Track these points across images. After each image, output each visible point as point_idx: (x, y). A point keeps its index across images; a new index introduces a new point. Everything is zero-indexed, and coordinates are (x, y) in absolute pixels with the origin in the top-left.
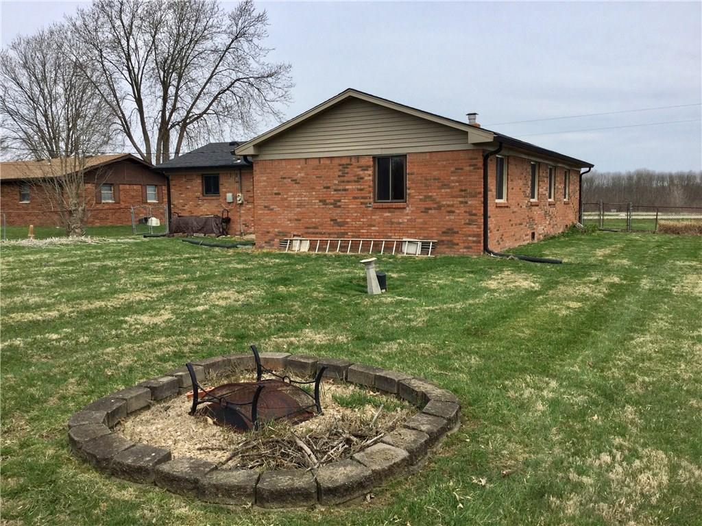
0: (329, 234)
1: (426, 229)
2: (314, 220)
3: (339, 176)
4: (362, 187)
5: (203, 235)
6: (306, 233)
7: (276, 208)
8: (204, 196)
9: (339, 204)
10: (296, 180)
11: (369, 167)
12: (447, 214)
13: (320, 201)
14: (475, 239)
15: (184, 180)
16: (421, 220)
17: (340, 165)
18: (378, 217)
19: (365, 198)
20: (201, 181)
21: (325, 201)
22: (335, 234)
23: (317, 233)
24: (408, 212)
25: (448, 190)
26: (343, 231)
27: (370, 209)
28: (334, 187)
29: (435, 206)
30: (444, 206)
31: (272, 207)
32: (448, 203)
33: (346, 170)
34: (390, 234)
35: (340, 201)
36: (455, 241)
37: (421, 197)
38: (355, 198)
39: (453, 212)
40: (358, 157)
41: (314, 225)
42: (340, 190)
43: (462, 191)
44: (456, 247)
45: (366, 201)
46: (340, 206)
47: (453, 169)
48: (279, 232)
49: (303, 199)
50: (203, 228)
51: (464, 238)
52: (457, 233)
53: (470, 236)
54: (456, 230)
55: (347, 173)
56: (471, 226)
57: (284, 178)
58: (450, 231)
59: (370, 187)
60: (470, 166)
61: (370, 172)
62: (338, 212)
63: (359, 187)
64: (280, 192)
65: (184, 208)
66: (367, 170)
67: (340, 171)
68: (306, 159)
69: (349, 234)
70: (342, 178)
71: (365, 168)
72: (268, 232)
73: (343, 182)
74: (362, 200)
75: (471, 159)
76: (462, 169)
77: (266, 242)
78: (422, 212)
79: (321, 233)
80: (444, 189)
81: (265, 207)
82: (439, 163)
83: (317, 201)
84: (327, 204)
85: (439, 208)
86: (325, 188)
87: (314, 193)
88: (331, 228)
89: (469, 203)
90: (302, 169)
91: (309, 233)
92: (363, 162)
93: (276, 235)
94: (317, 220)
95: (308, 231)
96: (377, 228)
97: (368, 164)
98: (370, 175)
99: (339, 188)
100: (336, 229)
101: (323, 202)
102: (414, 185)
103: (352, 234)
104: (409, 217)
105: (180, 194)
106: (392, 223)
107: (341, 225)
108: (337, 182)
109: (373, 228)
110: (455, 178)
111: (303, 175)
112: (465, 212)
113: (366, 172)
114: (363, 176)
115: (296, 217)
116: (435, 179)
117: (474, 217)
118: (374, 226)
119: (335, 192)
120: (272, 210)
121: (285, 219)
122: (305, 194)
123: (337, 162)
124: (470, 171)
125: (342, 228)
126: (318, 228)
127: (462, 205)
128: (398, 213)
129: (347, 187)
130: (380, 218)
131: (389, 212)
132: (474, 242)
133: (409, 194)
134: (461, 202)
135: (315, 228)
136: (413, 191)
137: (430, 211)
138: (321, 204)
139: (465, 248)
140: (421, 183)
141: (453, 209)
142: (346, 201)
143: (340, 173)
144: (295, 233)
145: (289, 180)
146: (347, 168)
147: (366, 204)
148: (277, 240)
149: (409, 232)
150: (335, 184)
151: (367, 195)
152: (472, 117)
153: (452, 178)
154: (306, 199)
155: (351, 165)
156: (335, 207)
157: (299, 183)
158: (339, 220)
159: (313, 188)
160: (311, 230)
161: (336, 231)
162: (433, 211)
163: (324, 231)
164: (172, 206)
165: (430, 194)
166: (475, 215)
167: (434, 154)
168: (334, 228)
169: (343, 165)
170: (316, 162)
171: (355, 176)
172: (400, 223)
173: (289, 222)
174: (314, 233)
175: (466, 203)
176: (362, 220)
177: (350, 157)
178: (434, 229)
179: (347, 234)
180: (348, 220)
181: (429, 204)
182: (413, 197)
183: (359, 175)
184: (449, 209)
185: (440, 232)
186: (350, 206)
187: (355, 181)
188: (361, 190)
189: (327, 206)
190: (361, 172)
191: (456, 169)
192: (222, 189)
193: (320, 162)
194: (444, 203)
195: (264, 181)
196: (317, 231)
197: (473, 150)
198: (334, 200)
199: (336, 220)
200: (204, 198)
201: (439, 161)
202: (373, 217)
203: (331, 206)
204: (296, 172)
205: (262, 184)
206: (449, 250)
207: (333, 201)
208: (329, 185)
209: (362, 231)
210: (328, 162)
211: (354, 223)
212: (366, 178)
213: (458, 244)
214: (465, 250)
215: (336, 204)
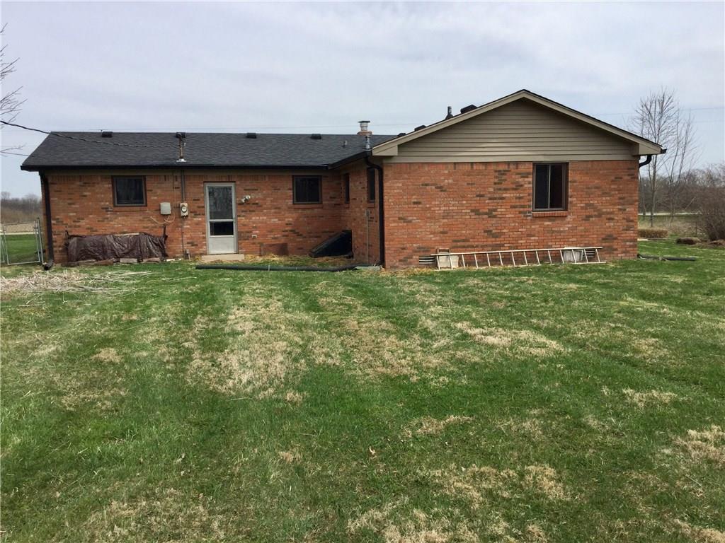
0: (482, 247)
1: (587, 236)
2: (464, 232)
3: (495, 184)
4: (521, 195)
5: (135, 260)
6: (454, 247)
7: (415, 220)
8: (115, 206)
9: (494, 213)
10: (441, 187)
11: (529, 174)
12: (607, 221)
13: (472, 211)
14: (632, 243)
15: (78, 183)
16: (582, 228)
17: (496, 171)
18: (537, 226)
19: (523, 207)
20: (110, 186)
21: (478, 210)
22: (490, 246)
23: (468, 247)
24: (570, 221)
25: (608, 198)
26: (499, 243)
27: (529, 218)
28: (489, 195)
29: (596, 213)
30: (603, 213)
31: (410, 218)
32: (608, 210)
33: (504, 177)
34: (550, 244)
35: (495, 210)
36: (615, 247)
37: (582, 205)
38: (513, 207)
39: (612, 219)
40: (517, 163)
41: (464, 238)
42: (495, 199)
43: (620, 198)
44: (615, 252)
45: (525, 209)
46: (495, 216)
47: (613, 178)
48: (419, 248)
49: (451, 208)
50: (132, 250)
51: (623, 244)
52: (616, 239)
53: (627, 241)
54: (615, 236)
55: (505, 180)
56: (628, 232)
57: (427, 185)
58: (609, 238)
59: (529, 195)
60: (629, 175)
61: (531, 180)
62: (493, 222)
63: (518, 195)
64: (420, 200)
65: (78, 224)
66: (527, 177)
67: (496, 177)
68: (455, 163)
69: (506, 245)
70: (499, 186)
71: (525, 175)
72: (404, 249)
73: (500, 189)
74: (521, 209)
75: (629, 169)
76: (621, 178)
77: (400, 261)
78: (582, 220)
79: (473, 247)
80: (606, 197)
81: (400, 218)
82: (601, 172)
83: (469, 211)
84: (479, 215)
85: (599, 216)
86: (477, 196)
87: (465, 202)
88: (485, 240)
89: (627, 210)
90: (450, 174)
91: (457, 247)
92: (522, 168)
93: (416, 252)
94: (468, 232)
95: (457, 245)
96: (536, 238)
97: (528, 171)
98: (529, 183)
99: (495, 196)
100: (491, 241)
101: (476, 211)
102: (575, 193)
103: (509, 245)
104: (570, 226)
105: (70, 204)
106: (553, 232)
107: (496, 236)
108: (492, 190)
109: (532, 238)
110: (616, 187)
111: (450, 181)
112: (624, 219)
113: (526, 179)
114: (523, 183)
115: (441, 230)
116: (597, 188)
117: (631, 224)
118: (534, 236)
119: (490, 201)
120: (410, 221)
121: (427, 232)
122: (453, 203)
123: (493, 167)
124: (628, 180)
125: (498, 239)
126: (468, 241)
127: (621, 212)
128: (558, 221)
129: (504, 195)
130: (540, 227)
131: (550, 221)
132: (630, 246)
133: (571, 202)
134: (620, 210)
135: (464, 241)
136: (575, 199)
137: (591, 219)
138: (473, 214)
139: (623, 252)
140: (582, 191)
141: (612, 216)
142: (503, 210)
143: (496, 180)
144: (441, 249)
145: (434, 187)
146: (506, 175)
147: (525, 213)
148: (415, 257)
149: (570, 240)
150: (490, 193)
151: (527, 203)
152: (364, 124)
153: (612, 187)
154: (454, 208)
155: (509, 171)
156: (489, 217)
157: (445, 191)
158: (494, 231)
159: (463, 197)
160: (459, 244)
161: (490, 243)
162: (594, 219)
163: (476, 243)
164: (53, 222)
165: (591, 202)
166: (632, 221)
167: (595, 162)
168: (489, 240)
169: (500, 171)
170: (468, 168)
171: (512, 183)
172: (562, 232)
173: (432, 236)
174: (464, 247)
175: (625, 210)
176: (520, 230)
177: (508, 163)
178: (595, 236)
179: (503, 245)
180: (505, 231)
181: (590, 212)
182: (575, 205)
183: (518, 182)
184: (609, 216)
185: (600, 239)
186: (507, 216)
187: (513, 189)
188: (520, 198)
189: (480, 216)
190: (521, 180)
191: (616, 178)
192: (151, 198)
193: (472, 167)
194: (604, 210)
195: (398, 188)
196: (467, 244)
197: (631, 161)
198: (489, 210)
199: (491, 231)
200: (116, 209)
201: (600, 170)
202: (533, 227)
203: (486, 216)
204: (442, 178)
205: (395, 191)
206: (608, 255)
207: (487, 211)
208: (482, 193)
209: (520, 242)
210: (482, 167)
211: (511, 233)
212: (526, 186)
213: (616, 249)
214: (623, 255)
215: (490, 214)
